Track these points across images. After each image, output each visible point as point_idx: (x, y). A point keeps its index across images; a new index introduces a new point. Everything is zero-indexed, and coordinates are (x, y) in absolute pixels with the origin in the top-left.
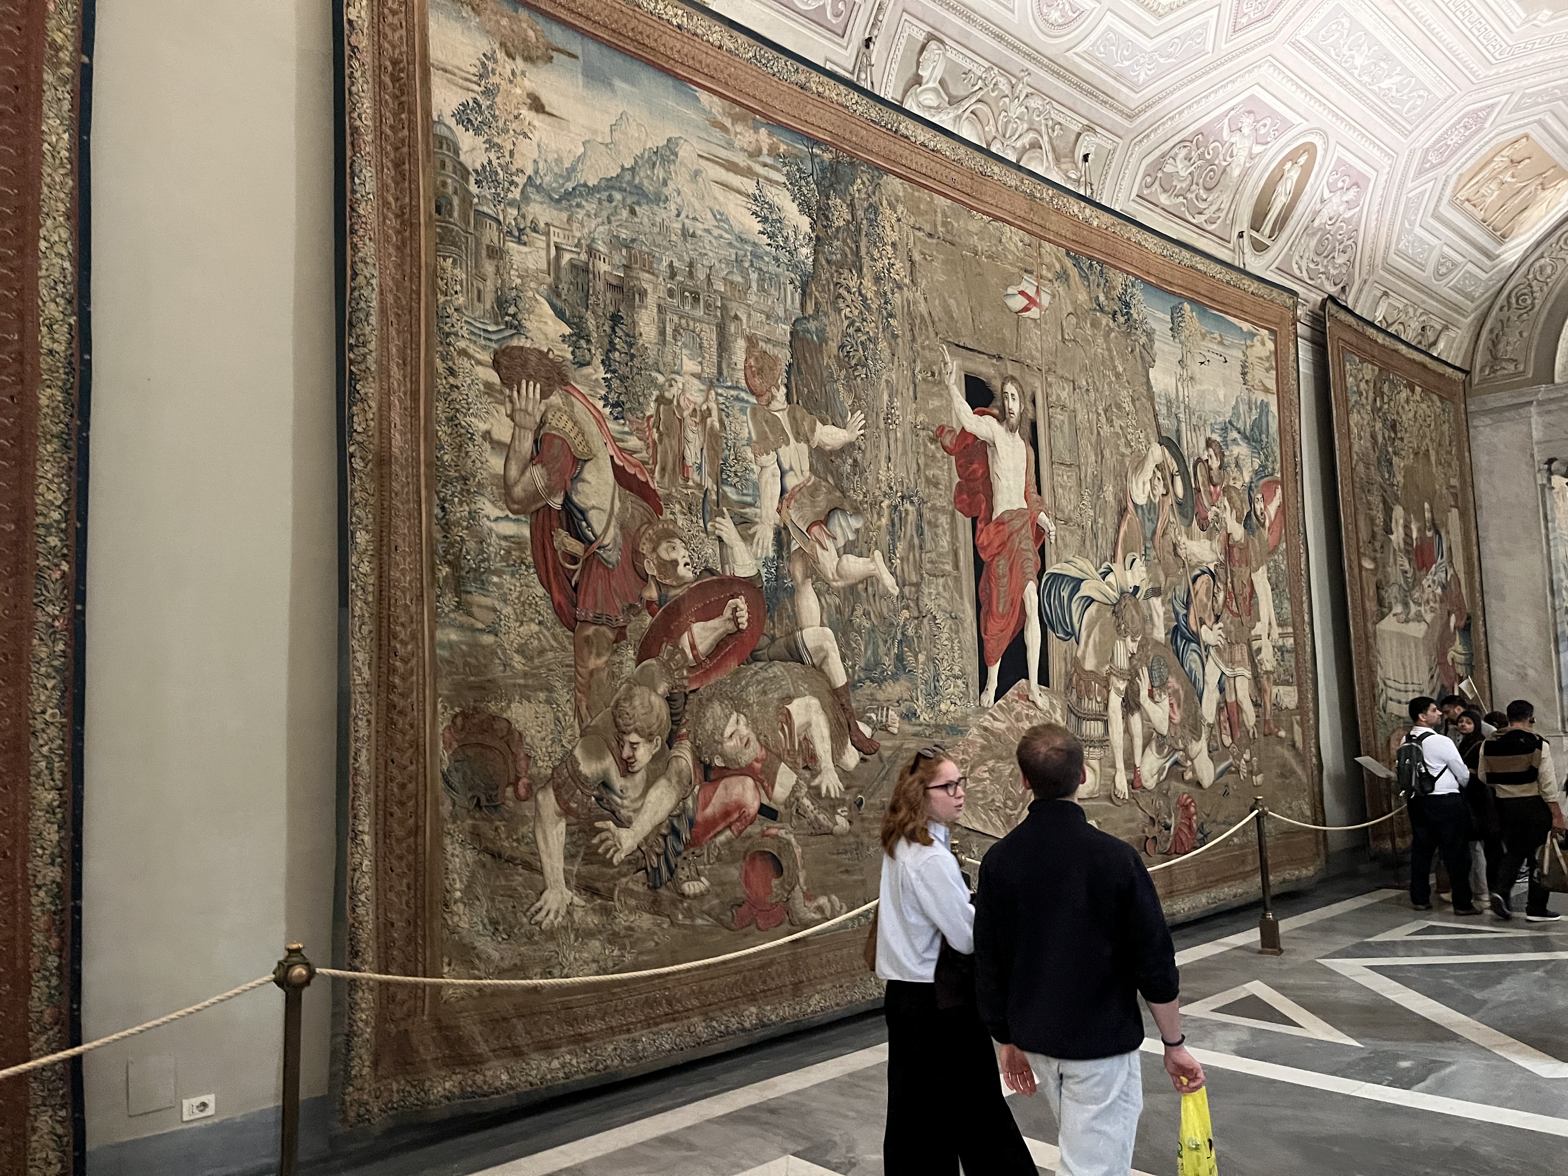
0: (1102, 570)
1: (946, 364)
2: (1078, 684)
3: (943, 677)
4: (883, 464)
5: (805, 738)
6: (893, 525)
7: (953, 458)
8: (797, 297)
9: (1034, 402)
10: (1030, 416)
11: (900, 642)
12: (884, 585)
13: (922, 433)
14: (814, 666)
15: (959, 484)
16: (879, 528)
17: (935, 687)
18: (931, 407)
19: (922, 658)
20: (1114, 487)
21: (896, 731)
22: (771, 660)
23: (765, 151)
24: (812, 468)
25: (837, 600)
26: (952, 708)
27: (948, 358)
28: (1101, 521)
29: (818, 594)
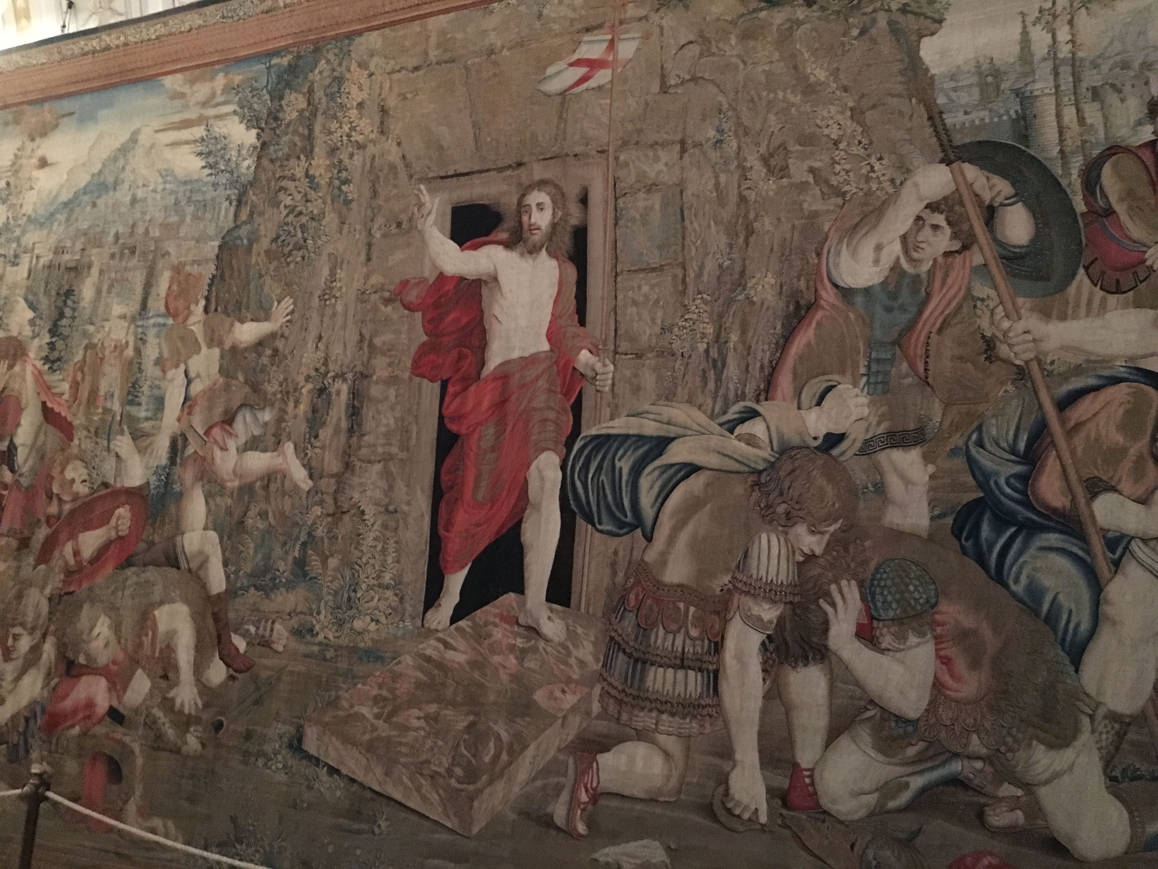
0: (730, 416)
1: (420, 205)
2: (640, 605)
3: (364, 586)
4: (311, 346)
5: (168, 646)
6: (314, 410)
7: (418, 315)
8: (232, 210)
9: (584, 200)
10: (574, 221)
11: (304, 544)
12: (291, 480)
13: (374, 297)
14: (190, 571)
15: (424, 344)
16: (295, 417)
17: (349, 599)
18: (390, 263)
19: (333, 562)
20: (779, 274)
21: (280, 649)
22: (145, 565)
23: (219, 92)
24: (221, 371)
25: (229, 501)
26: (373, 626)
27: (426, 197)
28: (734, 337)
29: (208, 497)
